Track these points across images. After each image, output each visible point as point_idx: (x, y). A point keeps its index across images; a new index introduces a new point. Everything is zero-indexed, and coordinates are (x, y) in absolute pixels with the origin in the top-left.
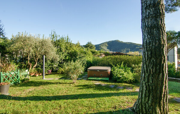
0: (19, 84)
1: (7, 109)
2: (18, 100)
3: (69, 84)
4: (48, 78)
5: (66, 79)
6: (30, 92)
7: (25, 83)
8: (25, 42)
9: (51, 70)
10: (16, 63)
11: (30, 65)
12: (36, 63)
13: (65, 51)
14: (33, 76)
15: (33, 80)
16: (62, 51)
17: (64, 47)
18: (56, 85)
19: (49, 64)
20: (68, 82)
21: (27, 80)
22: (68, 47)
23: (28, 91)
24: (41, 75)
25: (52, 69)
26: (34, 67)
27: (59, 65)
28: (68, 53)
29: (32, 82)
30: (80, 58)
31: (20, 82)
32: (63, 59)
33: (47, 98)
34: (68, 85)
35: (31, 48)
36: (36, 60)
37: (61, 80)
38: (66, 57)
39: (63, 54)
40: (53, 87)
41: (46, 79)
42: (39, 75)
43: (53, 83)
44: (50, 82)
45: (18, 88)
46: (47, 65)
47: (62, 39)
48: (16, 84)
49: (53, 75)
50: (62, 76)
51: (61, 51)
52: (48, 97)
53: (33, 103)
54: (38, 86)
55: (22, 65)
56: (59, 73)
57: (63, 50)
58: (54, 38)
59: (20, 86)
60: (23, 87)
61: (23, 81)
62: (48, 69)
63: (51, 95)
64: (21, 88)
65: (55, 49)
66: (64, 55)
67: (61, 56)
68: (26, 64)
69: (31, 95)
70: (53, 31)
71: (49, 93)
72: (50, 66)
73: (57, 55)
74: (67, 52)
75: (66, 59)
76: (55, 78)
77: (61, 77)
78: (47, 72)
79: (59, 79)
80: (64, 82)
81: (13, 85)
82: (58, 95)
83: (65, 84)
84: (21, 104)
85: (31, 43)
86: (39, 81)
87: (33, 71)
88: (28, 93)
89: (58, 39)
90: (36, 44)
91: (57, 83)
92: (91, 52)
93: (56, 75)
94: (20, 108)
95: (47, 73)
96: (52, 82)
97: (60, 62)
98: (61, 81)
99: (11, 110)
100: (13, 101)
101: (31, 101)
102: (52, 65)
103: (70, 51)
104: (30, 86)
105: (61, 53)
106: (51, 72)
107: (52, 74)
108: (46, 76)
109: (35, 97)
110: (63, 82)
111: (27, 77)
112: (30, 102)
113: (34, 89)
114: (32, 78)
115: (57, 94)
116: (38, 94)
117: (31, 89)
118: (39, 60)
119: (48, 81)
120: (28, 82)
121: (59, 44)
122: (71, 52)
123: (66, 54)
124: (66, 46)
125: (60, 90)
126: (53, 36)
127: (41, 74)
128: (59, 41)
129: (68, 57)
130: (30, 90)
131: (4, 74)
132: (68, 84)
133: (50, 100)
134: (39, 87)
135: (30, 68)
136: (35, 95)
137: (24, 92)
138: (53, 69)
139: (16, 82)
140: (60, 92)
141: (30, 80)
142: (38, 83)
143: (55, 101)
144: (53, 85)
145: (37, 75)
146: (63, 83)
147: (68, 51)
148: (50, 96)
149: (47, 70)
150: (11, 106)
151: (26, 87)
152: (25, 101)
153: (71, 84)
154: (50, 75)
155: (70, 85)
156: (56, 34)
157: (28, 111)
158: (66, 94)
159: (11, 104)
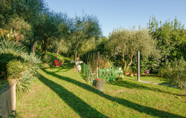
0: (113, 82)
1: (97, 105)
2: (108, 99)
3: (176, 96)
4: (144, 80)
5: (170, 86)
6: (121, 92)
7: (119, 81)
8: (119, 38)
9: (149, 71)
10: (113, 60)
11: (124, 63)
12: (130, 61)
13: (171, 43)
14: (127, 76)
15: (127, 80)
16: (165, 44)
17: (169, 37)
18: (153, 92)
19: (146, 63)
20: (174, 92)
21: (120, 79)
22: (176, 36)
23: (119, 91)
24: (136, 76)
25: (150, 69)
26: (129, 65)
27: (160, 65)
28: (176, 46)
29: (125, 82)
31: (114, 80)
32: (168, 56)
33: (137, 107)
34: (174, 96)
35: (124, 44)
36: (131, 57)
37: (162, 86)
38: (172, 52)
39: (166, 47)
40: (148, 94)
41: (141, 81)
42: (134, 75)
43: (149, 89)
44: (145, 86)
45: (111, 86)
46: (144, 64)
47: (167, 25)
48: (111, 82)
49: (151, 78)
50: (165, 80)
51: (163, 44)
52: (139, 106)
53: (120, 107)
54: (131, 88)
55: (118, 62)
56: (160, 76)
58: (153, 27)
59: (114, 84)
60: (116, 86)
61: (117, 79)
62: (145, 69)
63: (144, 104)
64: (114, 86)
65: (155, 42)
66: (170, 50)
67: (164, 51)
68: (121, 62)
69: (121, 96)
70: (151, 18)
71: (141, 101)
72: (148, 66)
73: (158, 50)
74: (174, 45)
76: (153, 82)
77: (163, 82)
78: (145, 73)
79: (159, 84)
80: (167, 90)
81: (108, 82)
82: (154, 107)
83: (167, 94)
84: (110, 104)
85: (125, 38)
86: (133, 82)
87: (127, 70)
88: (118, 94)
89: (159, 27)
90: (129, 38)
91: (154, 90)
93: (155, 78)
94: (108, 108)
95: (143, 74)
96: (149, 86)
97: (163, 60)
98: (162, 88)
99: (100, 107)
100: (103, 98)
101: (119, 104)
102: (151, 64)
103: (180, 42)
104: (122, 86)
105: (164, 47)
106: (150, 73)
107: (150, 76)
108: (143, 77)
109: (124, 100)
110: (165, 90)
111: (121, 76)
112: (117, 105)
113: (125, 90)
114: (126, 77)
115: (152, 106)
116: (128, 98)
117: (123, 89)
118: (134, 57)
119: (143, 85)
120: (122, 81)
121: (160, 35)
122: (181, 44)
124: (173, 35)
125: (158, 100)
126: (152, 24)
127: (136, 74)
128: (160, 29)
129: (175, 52)
130: (122, 91)
131: (101, 71)
132: (174, 94)
133: (141, 111)
134: (132, 90)
135: (125, 67)
136: (124, 98)
137: (116, 92)
138: (152, 69)
139: (111, 80)
140: (157, 105)
141: (124, 80)
142: (131, 85)
143: (148, 116)
144: (149, 91)
145: (132, 75)
146: (165, 92)
147: (175, 43)
148: (141, 105)
149: (144, 71)
150: (101, 103)
151: (118, 86)
152: (114, 103)
153: (179, 97)
154: (148, 77)
155: (177, 98)
156: (156, 21)
157: (113, 114)
158: (166, 110)
159: (101, 101)
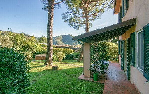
13: (20, 45)
16: (17, 45)
17: (19, 42)
22: (22, 42)
28: (23, 46)
30: (31, 49)
32: (18, 51)
38: (21, 49)
51: (17, 44)
57: (19, 44)
65: (12, 43)
66: (19, 48)
67: (17, 48)
75: (21, 50)
92: (41, 46)
103: (24, 45)
123: (21, 47)
129: (22, 49)
